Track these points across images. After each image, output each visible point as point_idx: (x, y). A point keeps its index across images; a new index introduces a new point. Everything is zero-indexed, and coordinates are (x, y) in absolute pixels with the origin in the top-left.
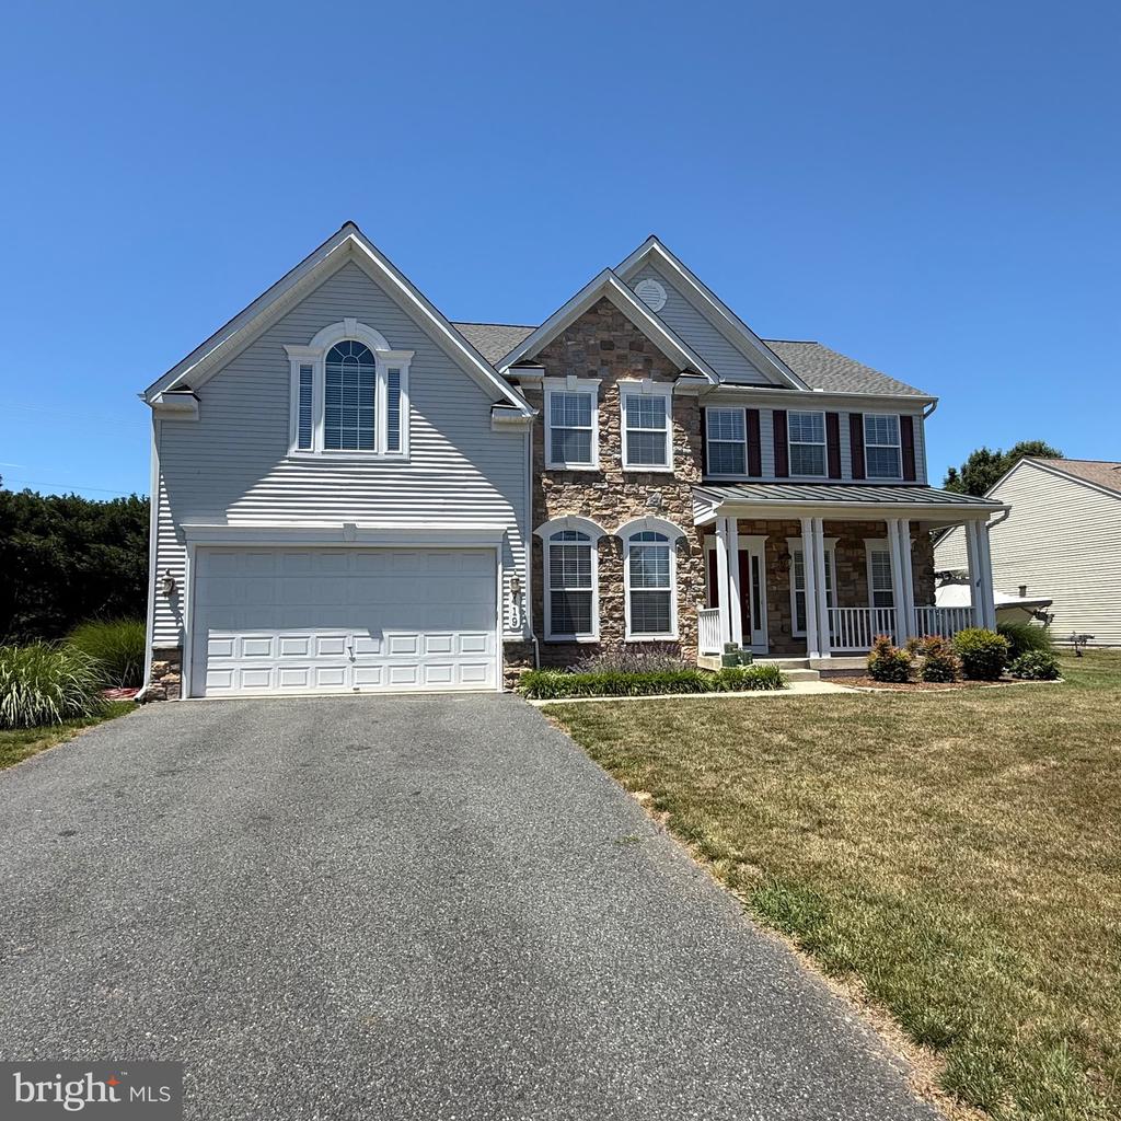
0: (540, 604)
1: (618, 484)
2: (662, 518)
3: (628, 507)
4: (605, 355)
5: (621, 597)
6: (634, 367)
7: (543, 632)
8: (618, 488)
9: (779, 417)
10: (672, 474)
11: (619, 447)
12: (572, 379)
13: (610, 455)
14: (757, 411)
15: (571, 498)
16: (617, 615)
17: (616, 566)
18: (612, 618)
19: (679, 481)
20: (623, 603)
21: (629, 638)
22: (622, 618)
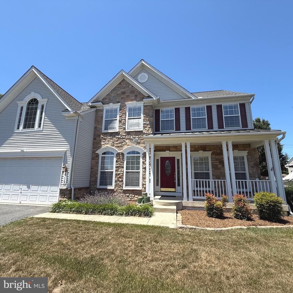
0: (97, 175)
1: (124, 136)
2: (138, 146)
3: (127, 143)
4: (123, 96)
5: (122, 174)
6: (131, 98)
7: (97, 185)
8: (124, 137)
9: (188, 110)
10: (142, 131)
11: (125, 124)
12: (111, 104)
13: (122, 127)
14: (179, 108)
15: (109, 141)
16: (120, 180)
17: (121, 163)
18: (119, 181)
19: (145, 133)
20: (123, 176)
21: (124, 188)
22: (122, 181)
